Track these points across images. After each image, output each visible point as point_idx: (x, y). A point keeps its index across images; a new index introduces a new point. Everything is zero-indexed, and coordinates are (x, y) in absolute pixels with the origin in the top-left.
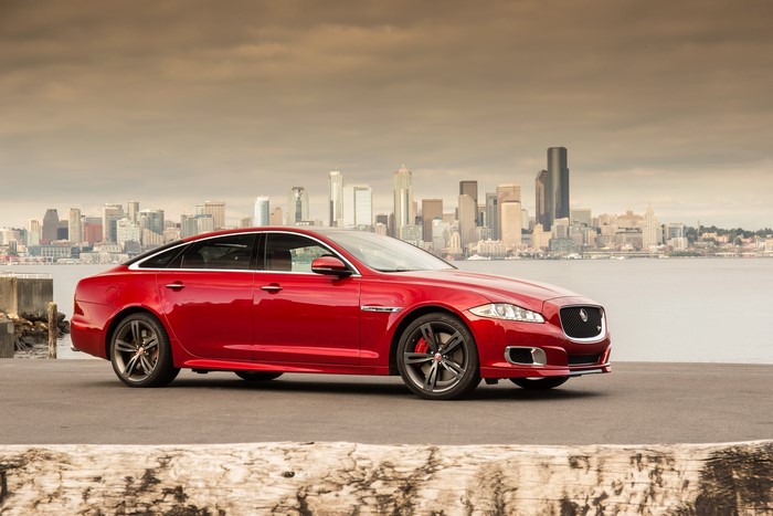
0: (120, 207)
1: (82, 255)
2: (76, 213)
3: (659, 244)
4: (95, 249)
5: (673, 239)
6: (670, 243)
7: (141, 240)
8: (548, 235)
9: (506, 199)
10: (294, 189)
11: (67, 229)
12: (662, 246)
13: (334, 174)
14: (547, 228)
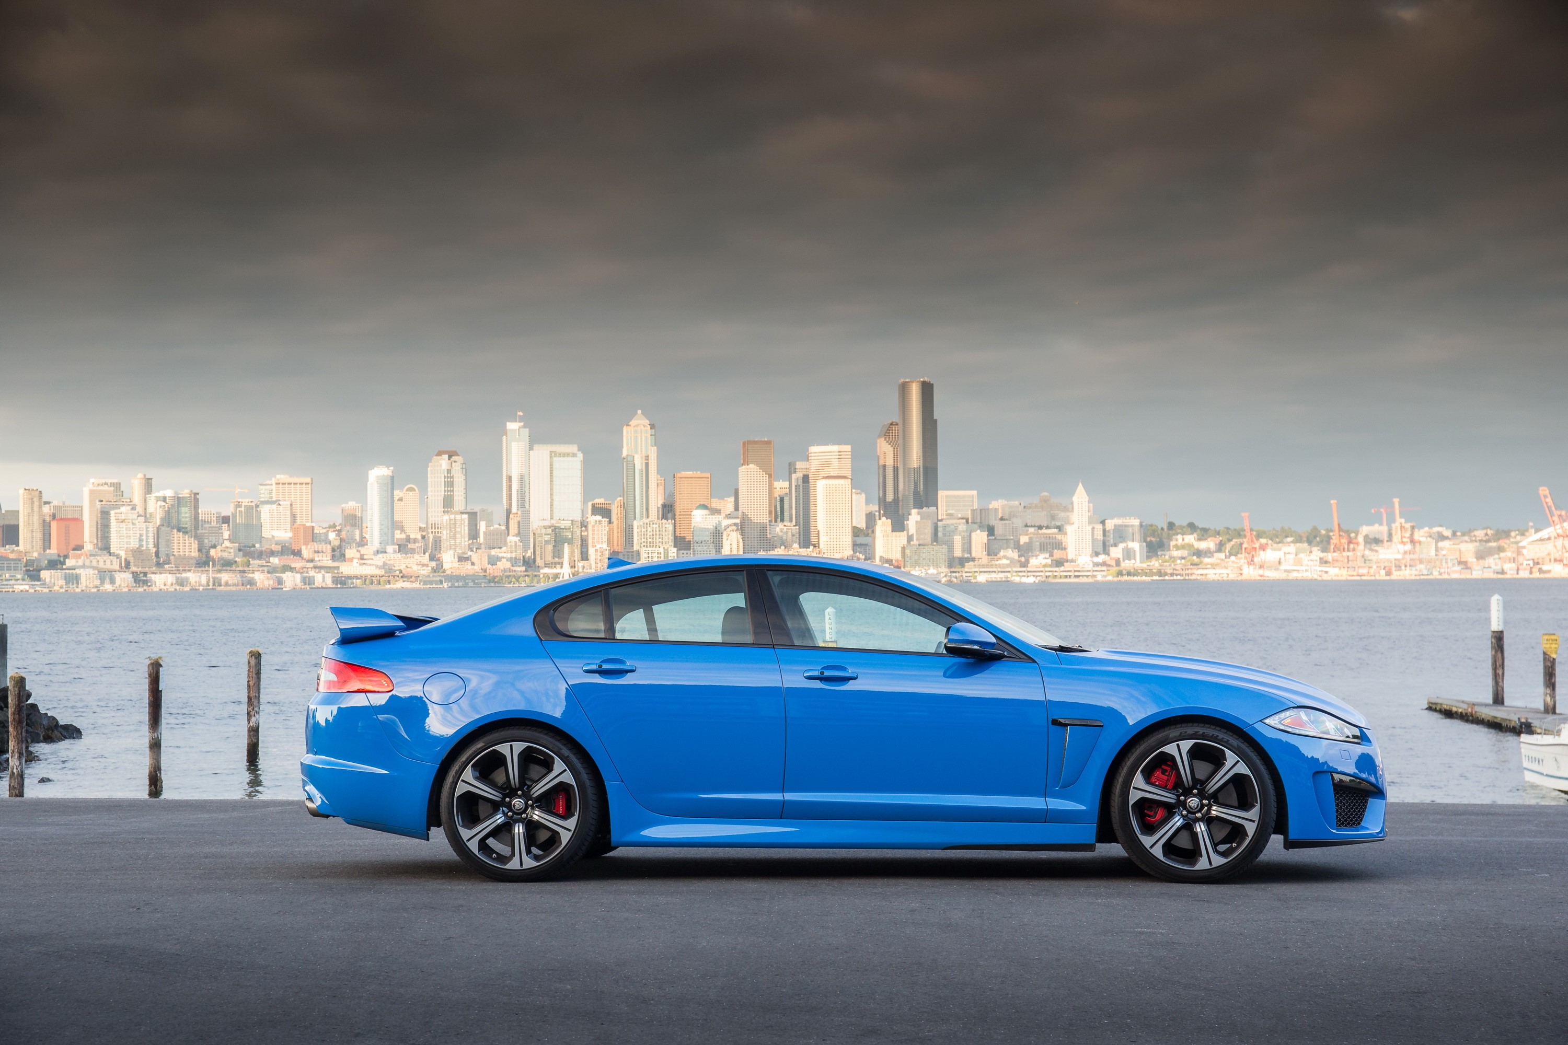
0: (117, 486)
1: (45, 574)
2: (36, 497)
3: (1097, 554)
4: (69, 563)
5: (1122, 546)
6: (1116, 552)
7: (157, 545)
8: (901, 538)
9: (826, 473)
10: (440, 454)
11: (18, 511)
12: (1101, 558)
13: (512, 426)
14: (899, 525)
